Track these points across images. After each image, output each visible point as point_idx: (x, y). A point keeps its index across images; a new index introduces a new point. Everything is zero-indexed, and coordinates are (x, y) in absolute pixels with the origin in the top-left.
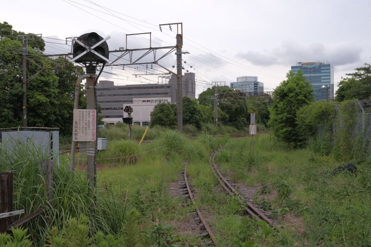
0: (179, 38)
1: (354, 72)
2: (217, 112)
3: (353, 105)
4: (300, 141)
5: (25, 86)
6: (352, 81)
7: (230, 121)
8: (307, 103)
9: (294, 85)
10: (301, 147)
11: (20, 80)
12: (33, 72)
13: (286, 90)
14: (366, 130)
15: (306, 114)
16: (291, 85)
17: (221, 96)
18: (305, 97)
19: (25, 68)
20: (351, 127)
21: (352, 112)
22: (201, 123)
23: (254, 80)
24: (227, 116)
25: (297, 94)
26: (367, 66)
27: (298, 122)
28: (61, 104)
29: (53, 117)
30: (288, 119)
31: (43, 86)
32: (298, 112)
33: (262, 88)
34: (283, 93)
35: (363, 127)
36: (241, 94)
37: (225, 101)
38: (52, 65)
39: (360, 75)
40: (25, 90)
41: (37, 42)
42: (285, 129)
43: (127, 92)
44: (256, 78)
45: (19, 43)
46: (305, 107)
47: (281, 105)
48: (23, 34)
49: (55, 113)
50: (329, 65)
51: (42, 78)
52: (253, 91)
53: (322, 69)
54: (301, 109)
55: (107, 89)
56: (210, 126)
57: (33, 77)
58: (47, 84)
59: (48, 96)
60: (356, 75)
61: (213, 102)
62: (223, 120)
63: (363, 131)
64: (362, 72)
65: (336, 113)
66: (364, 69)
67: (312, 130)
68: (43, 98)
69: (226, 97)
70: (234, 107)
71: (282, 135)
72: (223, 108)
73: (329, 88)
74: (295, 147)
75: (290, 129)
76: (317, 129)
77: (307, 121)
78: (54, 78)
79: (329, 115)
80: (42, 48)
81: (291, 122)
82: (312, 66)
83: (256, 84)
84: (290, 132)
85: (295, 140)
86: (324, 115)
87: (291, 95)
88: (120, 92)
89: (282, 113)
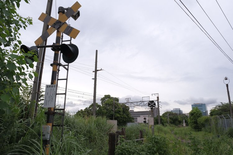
0: (158, 98)
1: (215, 107)
2: (169, 120)
3: (217, 117)
4: (200, 129)
5: (114, 112)
6: (215, 110)
7: (173, 123)
8: (200, 117)
9: (196, 111)
10: (200, 131)
11: (112, 110)
12: (116, 108)
13: (193, 113)
14: (222, 125)
15: (201, 120)
16: (194, 111)
17: (169, 115)
18: (199, 115)
19: (114, 107)
20: (217, 124)
21: (216, 119)
22: (164, 123)
23: (179, 109)
24: (172, 121)
25: (197, 114)
26: (219, 105)
27: (198, 122)
28: (124, 117)
29: (121, 121)
30: (194, 122)
31: (119, 112)
32: (198, 120)
33: (182, 112)
34: (192, 114)
35: (221, 124)
36: (176, 114)
37: (171, 116)
38: (121, 106)
39: (217, 108)
40: (114, 113)
41: (117, 100)
42: (194, 125)
43: (138, 113)
44: (180, 109)
45: (112, 100)
46: (200, 118)
47: (192, 117)
48: (113, 97)
49: (122, 120)
50: (205, 104)
51: (119, 110)
52: (179, 113)
53: (203, 106)
54: (199, 119)
55: (132, 113)
56: (167, 124)
57: (116, 109)
58: (120, 111)
59: (120, 115)
60: (215, 108)
61: (167, 117)
62: (171, 122)
63: (221, 125)
64: (218, 107)
65: (211, 120)
66: (218, 106)
67: (203, 125)
68: (119, 115)
69: (171, 115)
70: (174, 118)
71: (193, 127)
72: (170, 118)
73: (206, 112)
74: (198, 131)
75: (196, 125)
76: (205, 125)
77: (201, 122)
78: (121, 110)
79: (209, 120)
80: (118, 101)
81: (196, 122)
82: (199, 105)
83: (180, 111)
84: (196, 126)
85: (198, 129)
86: (207, 120)
87: (195, 114)
88: (136, 114)
89: (192, 120)
